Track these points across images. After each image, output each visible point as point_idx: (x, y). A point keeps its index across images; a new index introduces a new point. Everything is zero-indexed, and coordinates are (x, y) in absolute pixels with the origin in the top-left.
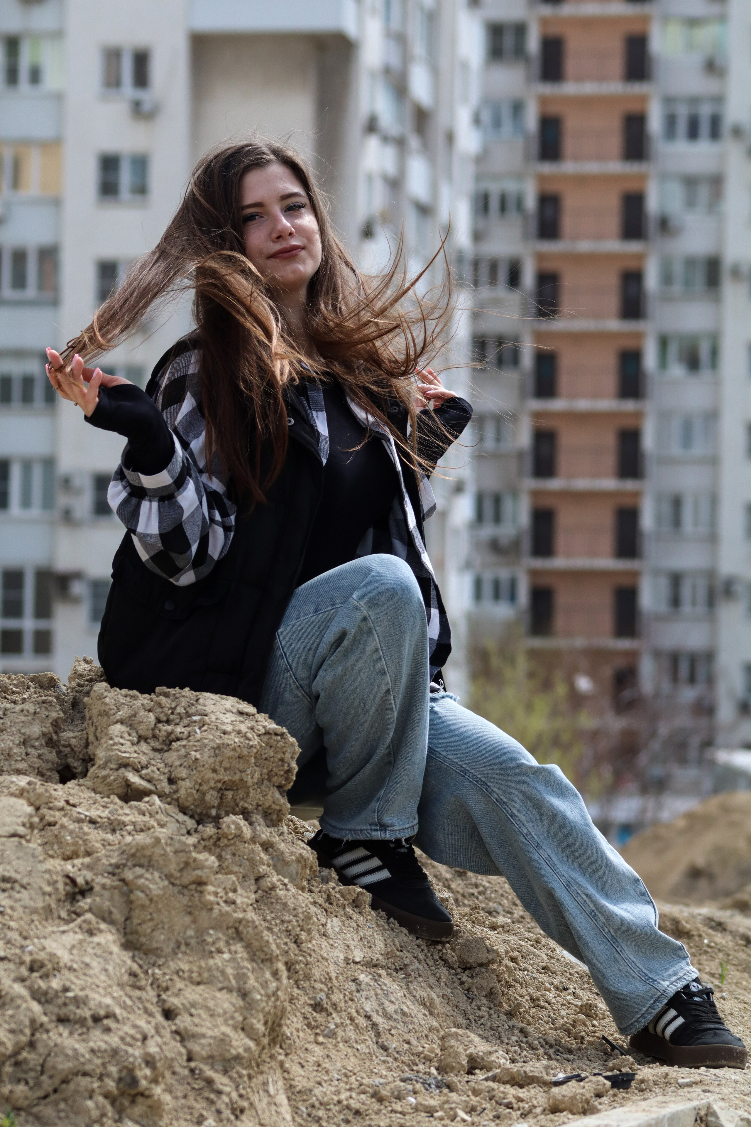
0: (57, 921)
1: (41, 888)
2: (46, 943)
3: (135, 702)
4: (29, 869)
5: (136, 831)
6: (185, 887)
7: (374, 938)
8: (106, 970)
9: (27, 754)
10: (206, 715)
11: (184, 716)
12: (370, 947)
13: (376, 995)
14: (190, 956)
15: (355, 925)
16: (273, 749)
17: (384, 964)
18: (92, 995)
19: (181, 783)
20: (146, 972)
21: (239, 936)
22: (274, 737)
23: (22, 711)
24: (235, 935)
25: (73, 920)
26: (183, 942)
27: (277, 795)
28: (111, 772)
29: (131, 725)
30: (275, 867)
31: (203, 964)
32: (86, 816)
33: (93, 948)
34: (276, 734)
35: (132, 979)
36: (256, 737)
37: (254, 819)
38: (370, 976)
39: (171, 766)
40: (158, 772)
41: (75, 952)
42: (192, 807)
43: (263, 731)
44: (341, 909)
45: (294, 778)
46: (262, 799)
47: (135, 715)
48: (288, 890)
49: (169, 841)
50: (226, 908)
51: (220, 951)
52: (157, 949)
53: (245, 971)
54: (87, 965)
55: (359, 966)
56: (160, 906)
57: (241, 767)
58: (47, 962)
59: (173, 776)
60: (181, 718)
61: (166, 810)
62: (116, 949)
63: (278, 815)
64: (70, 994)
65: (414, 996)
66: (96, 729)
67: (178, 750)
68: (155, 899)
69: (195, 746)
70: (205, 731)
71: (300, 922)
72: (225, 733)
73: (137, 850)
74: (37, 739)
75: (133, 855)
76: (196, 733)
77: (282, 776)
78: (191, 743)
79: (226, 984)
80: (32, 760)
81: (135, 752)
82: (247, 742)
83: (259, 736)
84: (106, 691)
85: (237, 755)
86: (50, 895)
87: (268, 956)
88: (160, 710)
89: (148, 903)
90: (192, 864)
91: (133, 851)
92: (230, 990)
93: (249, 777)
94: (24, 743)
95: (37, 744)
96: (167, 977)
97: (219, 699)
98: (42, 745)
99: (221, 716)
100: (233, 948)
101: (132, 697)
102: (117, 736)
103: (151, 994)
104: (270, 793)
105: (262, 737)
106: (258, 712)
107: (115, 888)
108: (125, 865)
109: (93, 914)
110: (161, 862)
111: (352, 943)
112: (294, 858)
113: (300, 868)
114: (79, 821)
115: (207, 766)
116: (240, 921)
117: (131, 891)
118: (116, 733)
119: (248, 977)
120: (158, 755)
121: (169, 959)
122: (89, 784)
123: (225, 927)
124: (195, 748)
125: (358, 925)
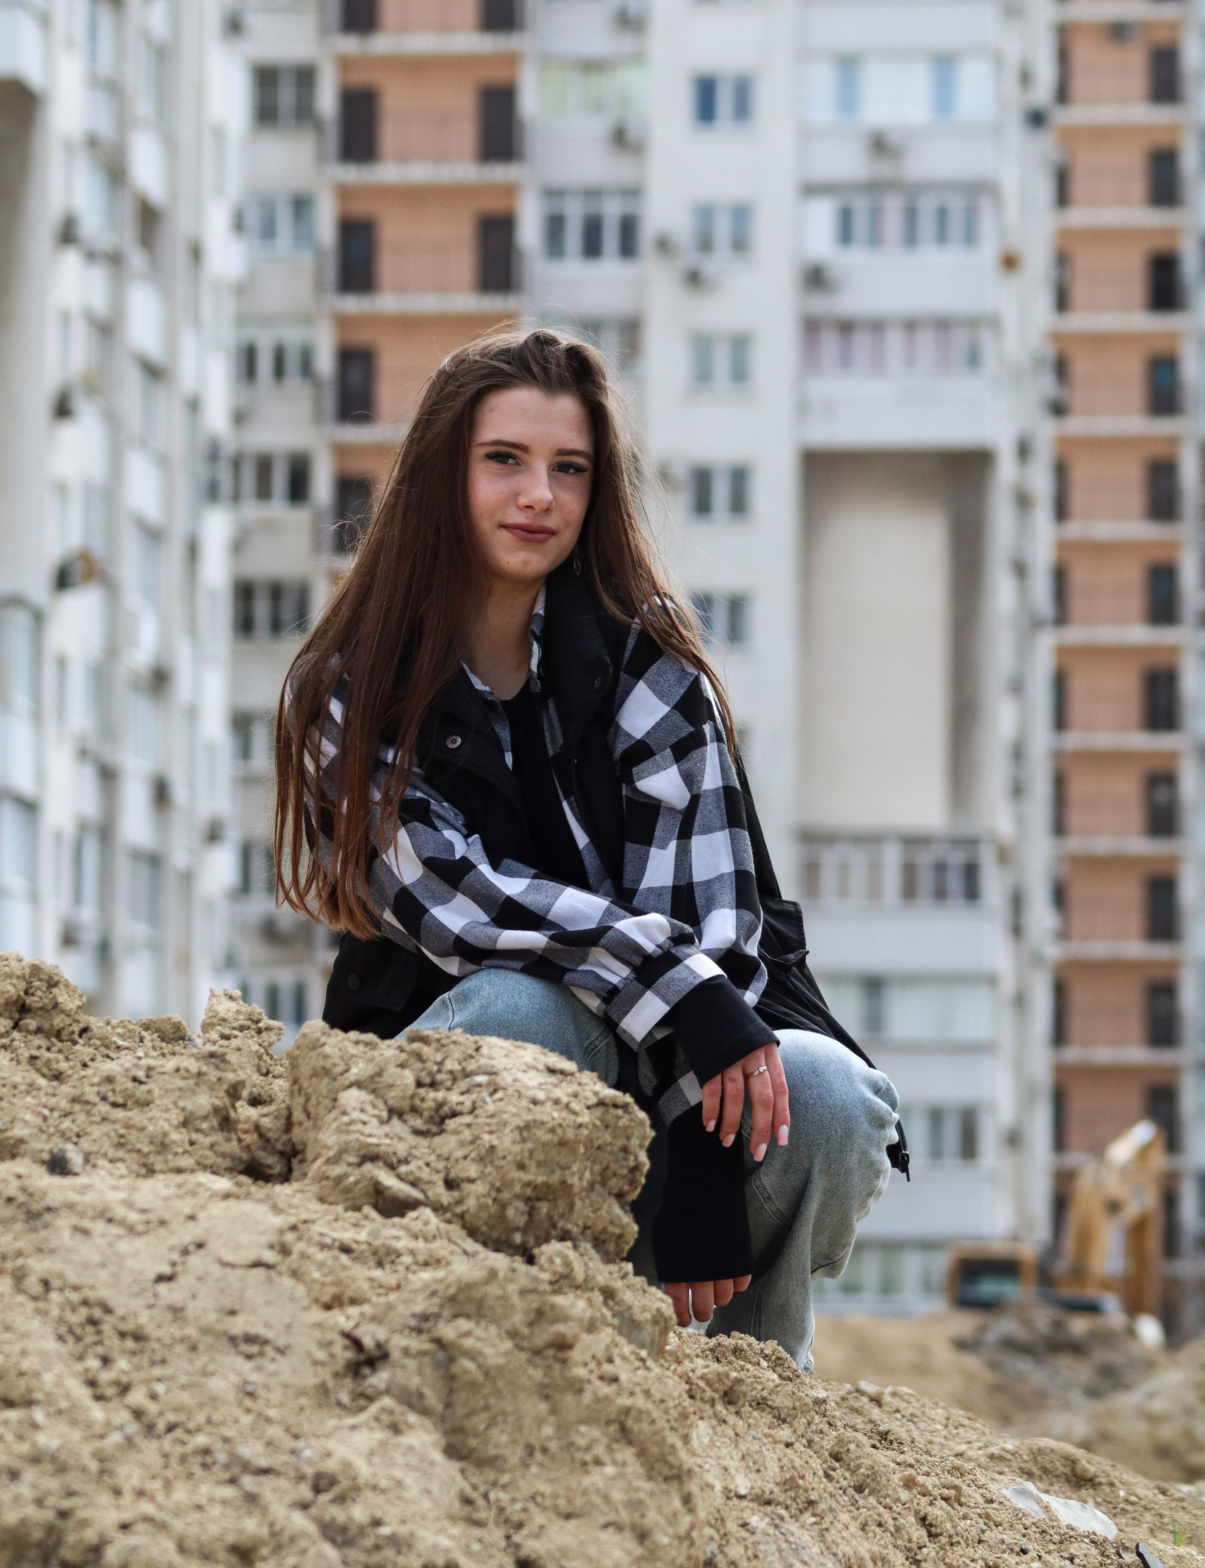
0: (337, 1410)
1: (309, 1354)
2: (331, 1444)
3: (376, 1053)
4: (287, 1320)
5: (416, 1263)
6: (537, 1352)
7: (763, 1455)
8: (428, 1492)
9: (192, 1143)
10: (496, 1074)
11: (460, 1076)
12: (758, 1471)
13: (780, 1550)
14: (550, 1470)
15: (731, 1433)
16: (610, 1130)
17: (781, 1500)
18: (421, 1533)
19: (467, 1187)
20: (486, 1496)
21: (625, 1434)
22: (612, 1111)
23: (178, 1070)
24: (618, 1435)
25: (363, 1409)
26: (537, 1447)
27: (617, 1210)
28: (350, 1170)
29: (373, 1091)
30: (620, 1333)
31: (573, 1484)
32: (334, 1240)
33: (404, 1454)
34: (615, 1106)
35: (467, 1509)
36: (586, 1111)
37: (582, 1250)
38: (767, 1520)
39: (448, 1159)
40: (427, 1170)
41: (376, 1460)
42: (484, 1229)
43: (593, 1100)
44: (707, 1407)
45: (643, 1180)
46: (592, 1215)
47: (379, 1074)
48: (648, 1369)
49: (509, 1274)
50: (606, 1389)
51: (598, 1462)
52: (496, 1458)
53: (642, 1495)
54: (399, 1483)
55: (745, 1503)
56: (501, 1384)
57: (563, 1159)
58: (340, 1478)
59: (452, 1175)
60: (455, 1080)
61: (447, 1233)
62: (438, 1456)
63: (617, 1244)
64: (385, 1531)
65: (835, 1555)
66: (308, 1099)
67: (457, 1132)
68: (493, 1372)
69: (488, 1125)
70: (501, 1100)
71: (672, 1422)
72: (535, 1102)
73: (460, 1290)
74: (205, 1118)
75: (452, 1299)
76: (485, 1102)
77: (623, 1177)
78: (481, 1120)
79: (612, 1517)
80: (201, 1152)
81: (387, 1135)
82: (573, 1117)
83: (588, 1108)
84: (324, 1034)
85: (556, 1139)
86: (323, 1364)
87: (675, 1471)
88: (419, 1065)
89: (481, 1378)
90: (549, 1314)
91: (452, 1291)
92: (619, 1527)
93: (576, 1178)
94: (185, 1124)
95: (205, 1125)
96: (518, 1506)
97: (512, 1048)
98: (212, 1128)
99: (520, 1075)
100: (619, 1457)
101: (367, 1044)
102: (354, 1109)
103: (496, 1535)
104: (606, 1206)
105: (593, 1110)
106: (581, 1070)
107: (422, 1354)
108: (437, 1316)
109: (394, 1396)
110: (499, 1311)
111: (731, 1464)
112: (648, 1316)
113: (657, 1333)
114: (323, 1247)
115: (510, 1158)
116: (627, 1411)
117: (452, 1360)
118: (353, 1104)
119: (647, 1507)
120: (423, 1142)
121: (518, 1473)
122: (314, 1189)
123: (603, 1422)
124: (487, 1129)
125: (737, 1434)
